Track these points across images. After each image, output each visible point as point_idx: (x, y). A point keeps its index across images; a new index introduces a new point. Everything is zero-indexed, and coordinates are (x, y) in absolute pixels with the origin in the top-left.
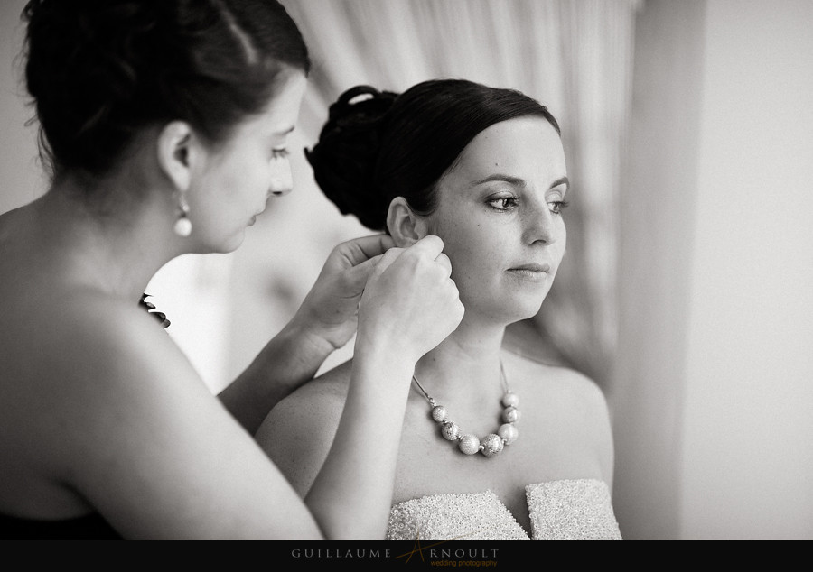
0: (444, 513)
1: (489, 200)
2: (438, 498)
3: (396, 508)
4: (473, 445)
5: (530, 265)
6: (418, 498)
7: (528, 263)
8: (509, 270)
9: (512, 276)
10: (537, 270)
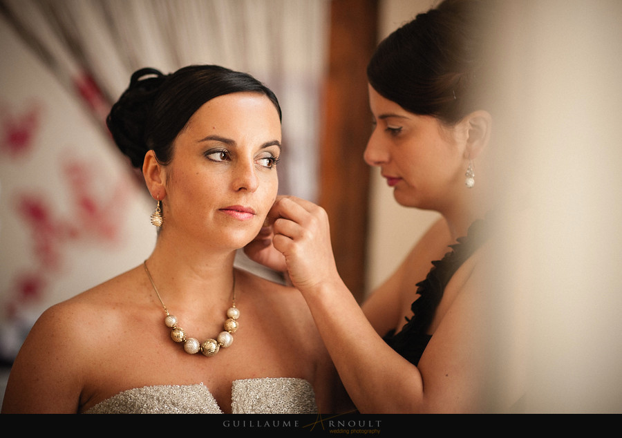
0: (158, 399)
1: (207, 153)
2: (156, 388)
3: (122, 395)
4: (194, 346)
5: (235, 206)
6: (140, 386)
7: (234, 204)
8: (221, 210)
9: (222, 215)
10: (242, 211)
